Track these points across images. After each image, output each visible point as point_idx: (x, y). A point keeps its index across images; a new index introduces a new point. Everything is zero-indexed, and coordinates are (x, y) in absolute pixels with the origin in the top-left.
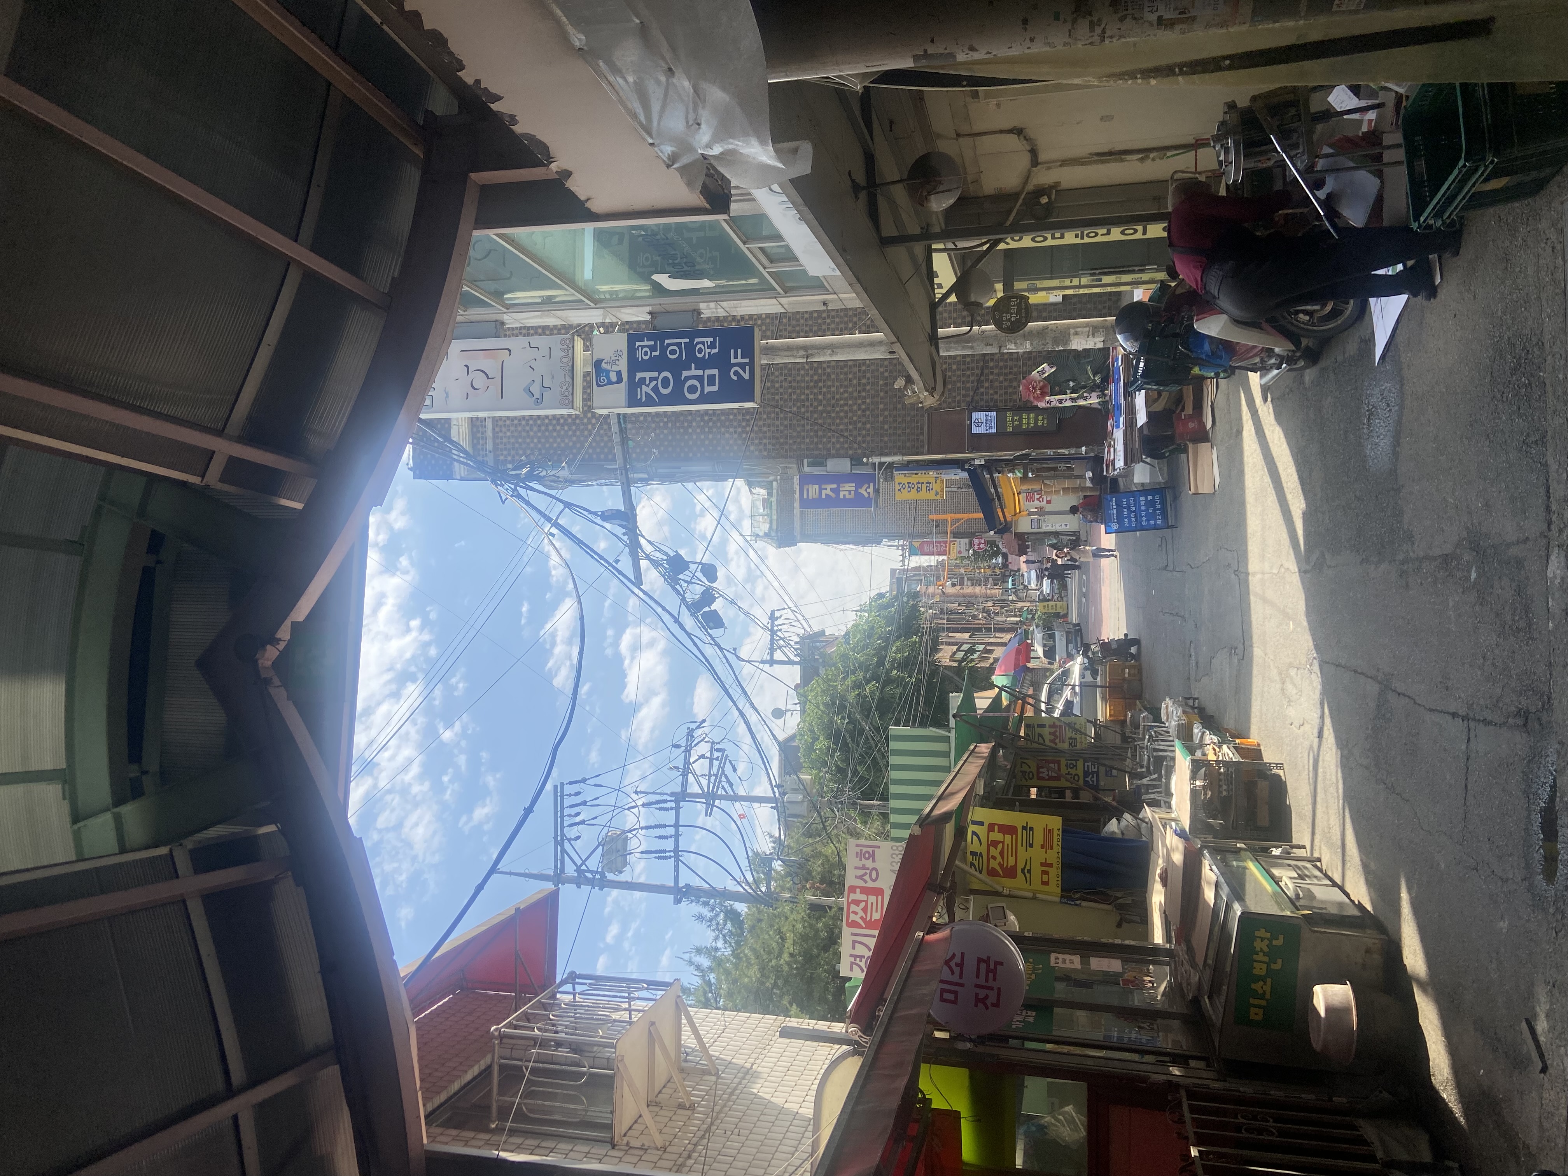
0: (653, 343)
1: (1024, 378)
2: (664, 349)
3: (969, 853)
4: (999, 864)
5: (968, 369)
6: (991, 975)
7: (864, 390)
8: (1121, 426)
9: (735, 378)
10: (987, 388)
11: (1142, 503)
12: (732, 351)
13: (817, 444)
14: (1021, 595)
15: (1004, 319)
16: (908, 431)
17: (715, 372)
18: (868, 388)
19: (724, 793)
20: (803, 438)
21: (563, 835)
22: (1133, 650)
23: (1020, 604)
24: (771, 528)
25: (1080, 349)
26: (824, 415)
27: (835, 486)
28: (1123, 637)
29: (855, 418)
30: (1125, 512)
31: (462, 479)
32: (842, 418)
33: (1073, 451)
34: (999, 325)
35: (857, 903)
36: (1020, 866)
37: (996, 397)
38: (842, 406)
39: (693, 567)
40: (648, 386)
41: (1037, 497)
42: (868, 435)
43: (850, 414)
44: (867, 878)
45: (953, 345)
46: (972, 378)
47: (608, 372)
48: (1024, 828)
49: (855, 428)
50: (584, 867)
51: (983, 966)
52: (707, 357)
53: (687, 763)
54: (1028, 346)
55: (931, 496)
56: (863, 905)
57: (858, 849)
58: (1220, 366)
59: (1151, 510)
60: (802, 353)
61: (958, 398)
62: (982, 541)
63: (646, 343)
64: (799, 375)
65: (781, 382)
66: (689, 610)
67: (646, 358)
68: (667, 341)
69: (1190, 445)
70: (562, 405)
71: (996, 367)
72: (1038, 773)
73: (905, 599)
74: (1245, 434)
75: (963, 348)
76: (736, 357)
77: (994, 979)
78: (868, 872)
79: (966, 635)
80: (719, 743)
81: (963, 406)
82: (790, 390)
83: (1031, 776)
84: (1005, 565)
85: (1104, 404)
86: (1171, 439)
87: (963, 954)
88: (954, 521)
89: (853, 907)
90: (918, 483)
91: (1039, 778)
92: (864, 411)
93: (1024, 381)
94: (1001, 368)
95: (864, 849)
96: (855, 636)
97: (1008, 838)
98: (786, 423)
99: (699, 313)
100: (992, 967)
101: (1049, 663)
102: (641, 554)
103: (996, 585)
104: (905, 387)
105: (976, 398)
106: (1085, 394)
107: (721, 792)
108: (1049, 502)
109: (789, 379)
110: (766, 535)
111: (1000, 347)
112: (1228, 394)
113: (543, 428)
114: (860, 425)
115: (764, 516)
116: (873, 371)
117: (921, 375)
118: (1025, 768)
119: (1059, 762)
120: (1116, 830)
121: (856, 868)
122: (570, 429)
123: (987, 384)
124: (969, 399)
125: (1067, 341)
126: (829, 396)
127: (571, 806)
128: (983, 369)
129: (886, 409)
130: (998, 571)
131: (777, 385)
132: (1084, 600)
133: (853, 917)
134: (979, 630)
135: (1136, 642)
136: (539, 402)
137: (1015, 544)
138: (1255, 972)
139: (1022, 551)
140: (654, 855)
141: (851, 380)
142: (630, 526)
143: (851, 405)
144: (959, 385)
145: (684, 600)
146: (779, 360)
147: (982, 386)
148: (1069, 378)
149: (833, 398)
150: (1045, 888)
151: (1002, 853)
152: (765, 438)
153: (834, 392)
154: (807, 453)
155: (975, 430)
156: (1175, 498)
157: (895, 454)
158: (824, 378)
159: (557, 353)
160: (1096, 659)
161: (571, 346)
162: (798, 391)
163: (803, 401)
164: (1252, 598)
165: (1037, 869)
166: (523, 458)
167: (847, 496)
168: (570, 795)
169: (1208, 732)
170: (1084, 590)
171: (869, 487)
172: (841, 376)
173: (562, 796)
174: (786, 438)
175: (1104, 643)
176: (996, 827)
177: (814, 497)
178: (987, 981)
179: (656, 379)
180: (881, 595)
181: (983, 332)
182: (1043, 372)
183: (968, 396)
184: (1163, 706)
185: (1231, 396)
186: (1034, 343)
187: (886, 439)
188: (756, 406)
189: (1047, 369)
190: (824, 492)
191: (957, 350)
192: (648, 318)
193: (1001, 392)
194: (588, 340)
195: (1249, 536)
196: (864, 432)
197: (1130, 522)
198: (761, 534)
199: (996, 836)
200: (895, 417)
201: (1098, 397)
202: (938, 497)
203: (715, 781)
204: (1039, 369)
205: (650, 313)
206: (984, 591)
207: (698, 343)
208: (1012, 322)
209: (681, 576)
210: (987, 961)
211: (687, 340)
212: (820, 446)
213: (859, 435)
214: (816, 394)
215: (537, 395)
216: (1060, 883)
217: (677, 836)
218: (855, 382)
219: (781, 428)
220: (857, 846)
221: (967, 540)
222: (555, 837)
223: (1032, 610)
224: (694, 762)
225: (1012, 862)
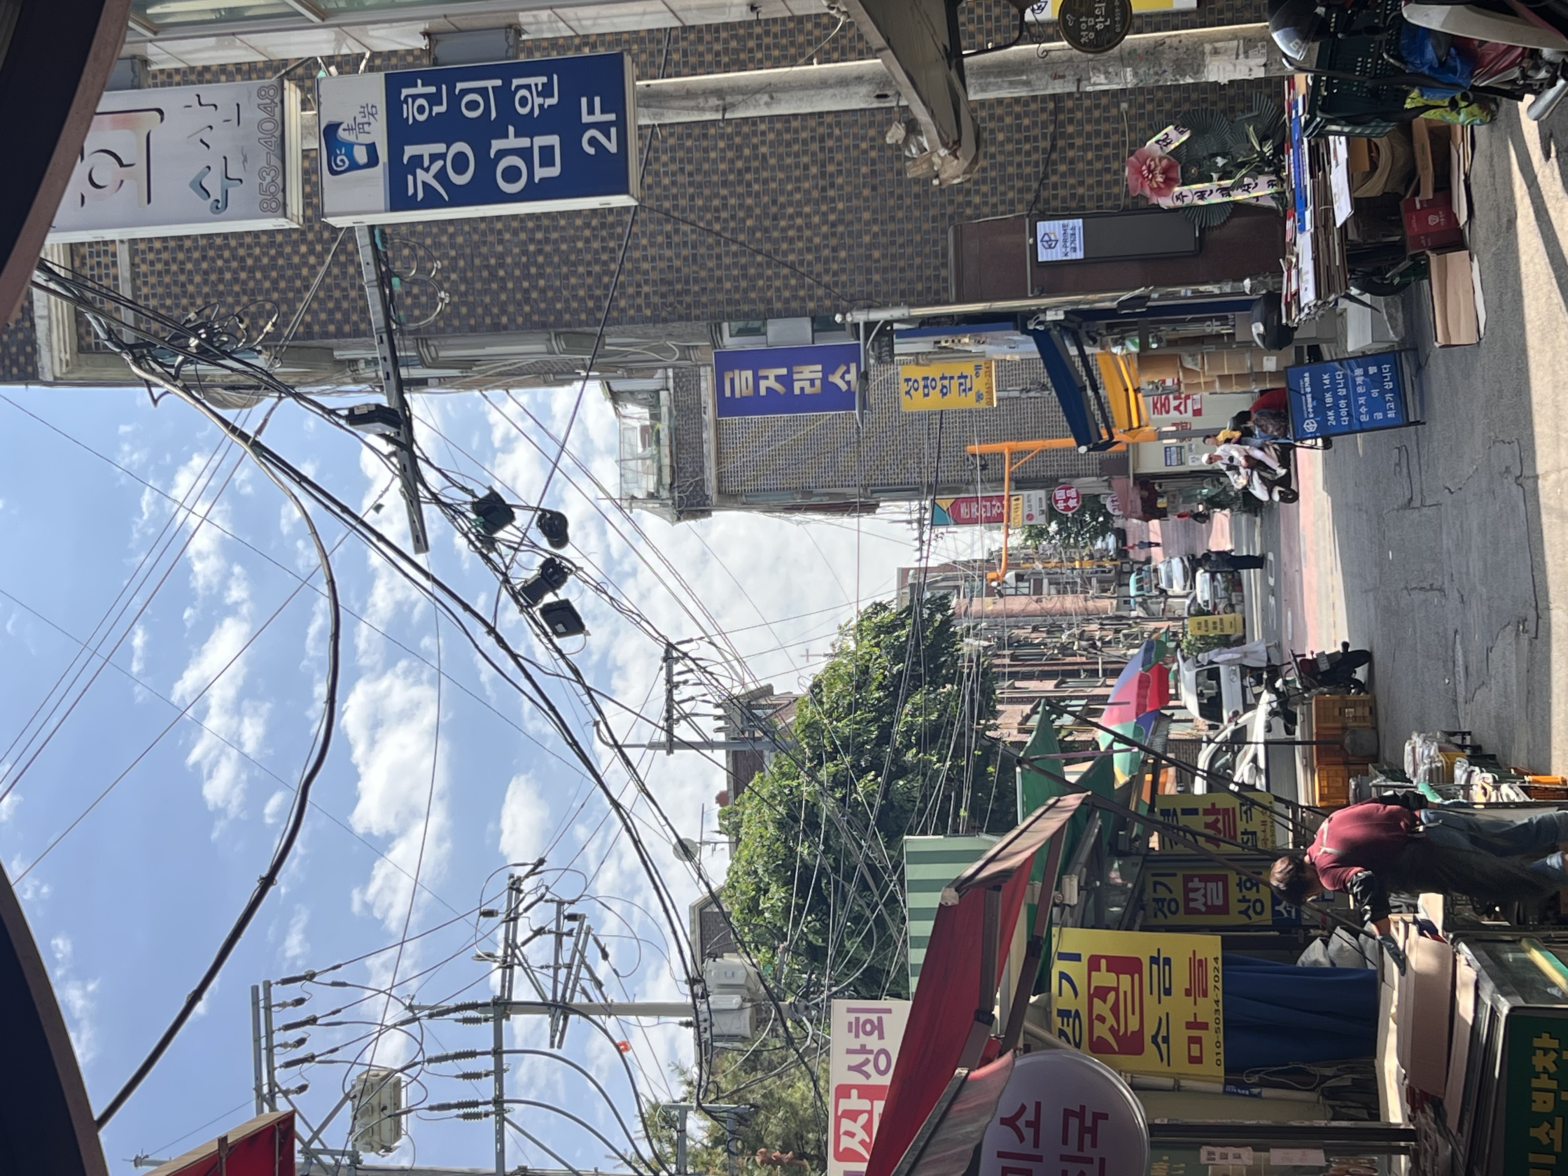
0: (432, 89)
1: (1132, 153)
2: (455, 100)
3: (1055, 1013)
4: (1112, 1029)
5: (1027, 139)
6: (1088, 1138)
7: (832, 185)
8: (1308, 226)
9: (591, 151)
10: (1063, 175)
11: (1359, 380)
12: (584, 101)
13: (745, 291)
14: (1154, 608)
15: (1083, 26)
16: (918, 261)
17: (554, 140)
18: (840, 181)
19: (585, 1001)
20: (720, 280)
21: (272, 1083)
22: (1360, 673)
23: (1152, 625)
24: (660, 481)
25: (1223, 80)
26: (758, 235)
27: (783, 371)
28: (1340, 648)
29: (817, 240)
30: (1329, 399)
31: (56, 382)
32: (791, 241)
33: (1227, 289)
34: (1075, 42)
35: (853, 1115)
36: (1149, 1031)
37: (1080, 191)
38: (791, 217)
39: (522, 518)
40: (427, 170)
41: (1174, 403)
42: (843, 270)
43: (807, 233)
44: (869, 1068)
45: (992, 80)
46: (1034, 157)
47: (350, 146)
48: (1154, 960)
49: (818, 259)
50: (316, 1145)
51: (1074, 1122)
52: (536, 112)
53: (511, 945)
54: (1128, 79)
55: (968, 401)
56: (863, 1119)
57: (852, 1017)
58: (1456, 86)
59: (1375, 393)
60: (714, 101)
61: (1010, 195)
62: (1072, 493)
63: (420, 89)
64: (707, 160)
65: (674, 174)
66: (517, 601)
67: (421, 118)
68: (460, 86)
69: (1433, 258)
70: (266, 211)
71: (1080, 134)
72: (1187, 900)
73: (926, 613)
74: (1520, 223)
75: (1011, 83)
76: (591, 111)
77: (1094, 1144)
78: (871, 1057)
79: (1049, 685)
80: (572, 903)
81: (1021, 210)
82: (691, 190)
83: (1173, 906)
84: (1122, 553)
85: (1279, 197)
86: (1399, 249)
87: (1038, 1105)
88: (1016, 455)
89: (846, 1124)
90: (943, 378)
91: (1189, 911)
92: (833, 225)
93: (1132, 158)
94: (1089, 136)
95: (863, 1017)
96: (831, 686)
97: (1125, 979)
98: (684, 252)
99: (519, 32)
100: (1088, 1123)
101: (1211, 727)
102: (422, 491)
103: (1105, 591)
104: (906, 140)
105: (1044, 194)
106: (1247, 180)
107: (579, 999)
108: (1197, 413)
109: (689, 168)
110: (651, 496)
111: (1079, 81)
112: (1492, 156)
113: (213, 277)
114: (826, 252)
115: (644, 459)
116: (847, 148)
117: (932, 115)
118: (1162, 893)
119: (1224, 879)
120: (1322, 959)
121: (849, 1051)
122: (266, 277)
123: (1063, 168)
124: (1030, 197)
125: (1198, 68)
126: (766, 199)
127: (288, 1027)
128: (1054, 139)
129: (875, 221)
130: (1108, 565)
131: (666, 181)
132: (1272, 601)
133: (846, 1142)
134: (1075, 674)
135: (1364, 657)
136: (220, 207)
137: (1135, 498)
138: (1535, 1108)
139: (1150, 512)
140: (455, 1112)
141: (806, 167)
142: (402, 439)
143: (808, 216)
144: (1010, 170)
145: (506, 581)
146: (671, 118)
147: (1055, 172)
148: (1215, 149)
149: (774, 202)
150: (1195, 1069)
151: (1115, 1010)
152: (646, 282)
153: (774, 191)
154: (728, 309)
155: (1044, 255)
156: (1420, 368)
157: (896, 305)
158: (755, 164)
159: (253, 114)
160: (1292, 692)
161: (277, 100)
162: (707, 192)
163: (717, 210)
164: (1545, 518)
165: (1179, 1036)
166: (192, 315)
167: (808, 390)
168: (283, 1005)
169: (1477, 769)
170: (1272, 581)
171: (848, 371)
172: (789, 161)
173: (268, 1008)
174: (687, 282)
175: (1305, 662)
176: (1103, 962)
177: (745, 393)
178: (1081, 1148)
179: (443, 156)
180: (880, 607)
181: (1047, 51)
182: (1166, 141)
183: (1029, 189)
184: (1408, 748)
185: (1496, 159)
186: (1141, 71)
187: (876, 277)
188: (632, 203)
189: (1177, 137)
190: (763, 385)
191: (1000, 88)
192: (423, 43)
193: (1089, 181)
194: (310, 90)
195: (1535, 407)
196: (835, 266)
197: (1338, 417)
198: (640, 495)
199: (1104, 978)
200: (893, 234)
201: (1271, 184)
202: (983, 404)
203: (568, 979)
204: (1159, 136)
205: (426, 34)
206: (1081, 604)
207: (519, 87)
208: (1097, 33)
209: (500, 535)
210: (1080, 1114)
211: (498, 83)
212: (753, 295)
213: (827, 271)
214: (740, 196)
215: (216, 193)
216: (1222, 1057)
217: (499, 1072)
218: (814, 170)
219: (677, 263)
220: (850, 1010)
221: (1042, 493)
222: (258, 1089)
223: (1175, 634)
224: (524, 944)
225: (1134, 1025)
